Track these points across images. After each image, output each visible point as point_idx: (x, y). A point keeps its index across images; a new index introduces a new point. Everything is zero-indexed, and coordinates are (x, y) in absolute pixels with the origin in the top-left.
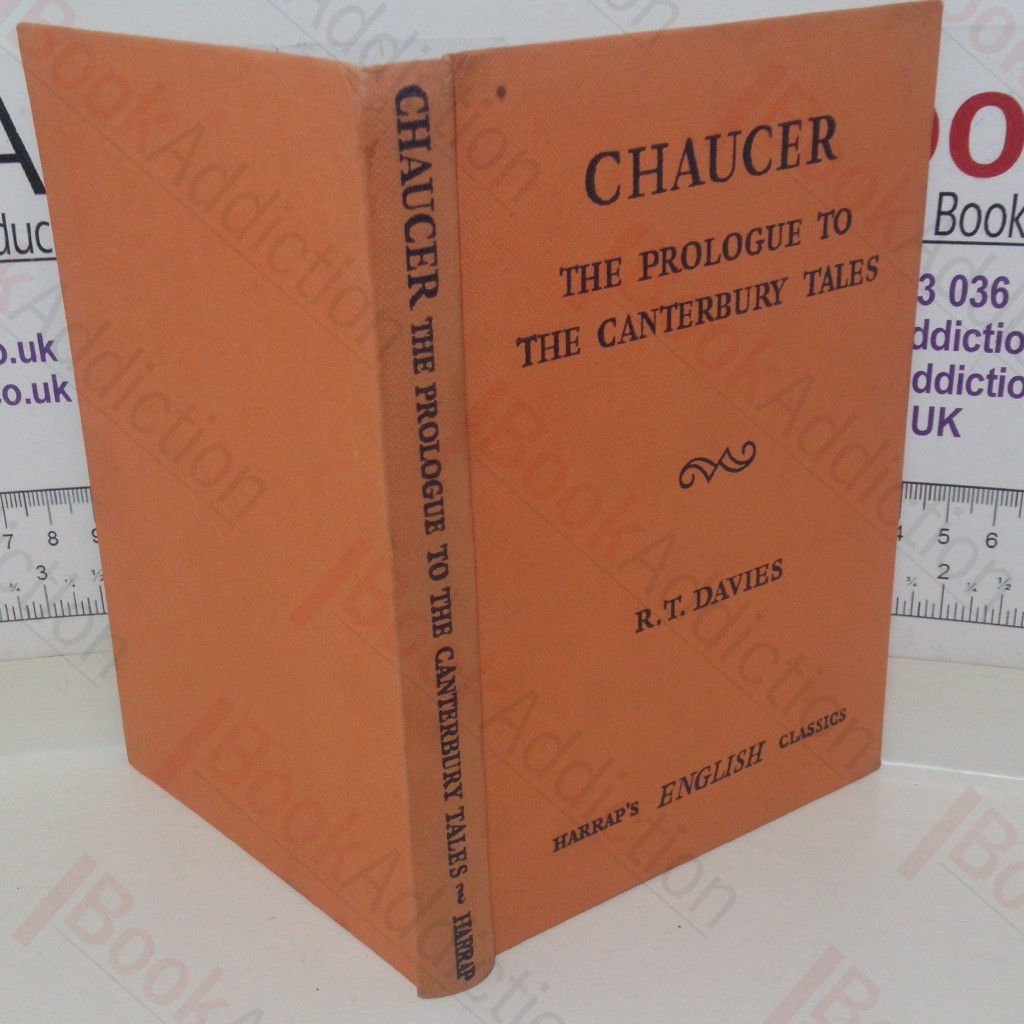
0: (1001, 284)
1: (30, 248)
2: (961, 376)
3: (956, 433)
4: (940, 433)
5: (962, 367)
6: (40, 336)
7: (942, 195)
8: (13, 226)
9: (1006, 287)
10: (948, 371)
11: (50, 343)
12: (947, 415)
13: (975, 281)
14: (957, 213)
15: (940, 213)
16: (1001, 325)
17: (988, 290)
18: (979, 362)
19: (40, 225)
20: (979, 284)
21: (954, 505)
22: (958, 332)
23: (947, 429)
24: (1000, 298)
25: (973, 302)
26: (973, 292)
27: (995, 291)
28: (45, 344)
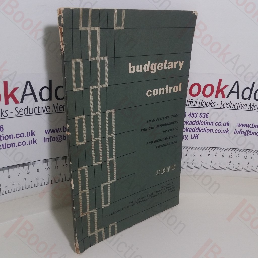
0: (208, 114)
1: (33, 113)
2: (200, 129)
3: (198, 138)
4: (195, 138)
5: (200, 128)
6: (32, 131)
7: (200, 100)
8: (30, 108)
9: (208, 115)
10: (198, 128)
11: (34, 132)
12: (197, 135)
13: (203, 114)
14: (202, 103)
15: (200, 103)
16: (207, 121)
17: (205, 115)
18: (203, 127)
19: (35, 108)
20: (204, 114)
21: (196, 150)
22: (200, 122)
23: (196, 138)
24: (207, 116)
25: (203, 117)
26: (203, 116)
27: (206, 115)
28: (33, 132)
